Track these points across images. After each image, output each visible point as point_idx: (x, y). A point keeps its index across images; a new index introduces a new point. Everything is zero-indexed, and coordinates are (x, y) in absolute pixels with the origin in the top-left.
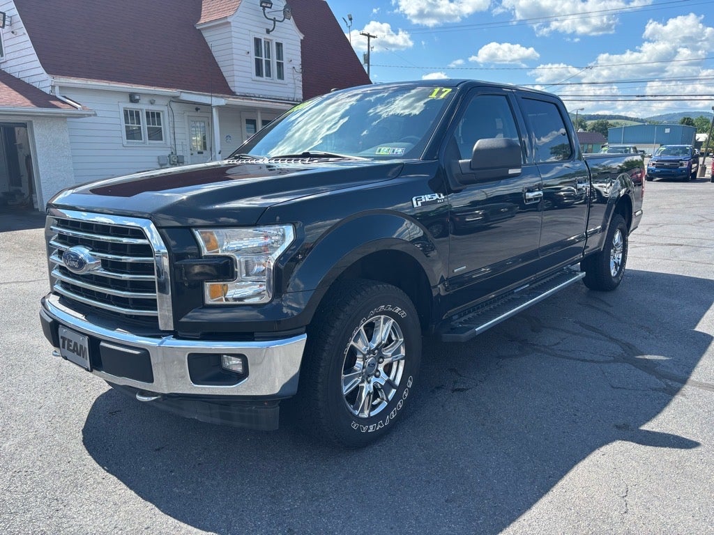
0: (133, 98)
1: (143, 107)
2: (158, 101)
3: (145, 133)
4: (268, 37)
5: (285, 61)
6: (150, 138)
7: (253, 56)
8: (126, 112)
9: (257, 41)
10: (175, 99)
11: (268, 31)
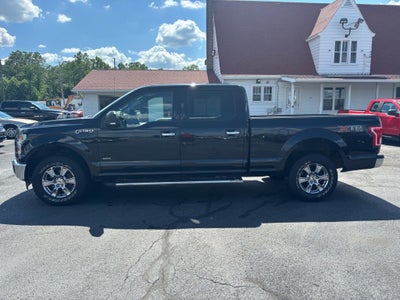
0: (258, 81)
1: (263, 85)
2: (271, 82)
3: (262, 97)
4: (346, 39)
5: (358, 52)
6: (265, 99)
7: (333, 52)
8: (254, 88)
9: (338, 43)
10: (280, 80)
11: (346, 36)
